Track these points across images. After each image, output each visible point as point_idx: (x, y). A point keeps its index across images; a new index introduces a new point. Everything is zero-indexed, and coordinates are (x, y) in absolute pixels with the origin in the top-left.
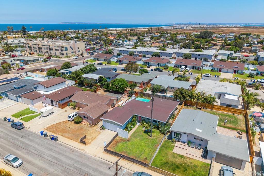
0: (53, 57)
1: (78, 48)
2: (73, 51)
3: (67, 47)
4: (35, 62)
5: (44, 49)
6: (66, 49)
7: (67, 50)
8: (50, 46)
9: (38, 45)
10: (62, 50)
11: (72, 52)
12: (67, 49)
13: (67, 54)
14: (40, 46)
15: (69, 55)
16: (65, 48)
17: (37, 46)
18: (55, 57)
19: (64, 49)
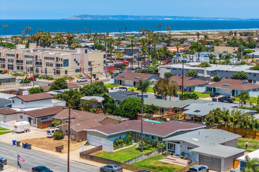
0: (40, 78)
1: (89, 63)
5: (27, 63)
6: (66, 62)
7: (68, 66)
8: (38, 58)
9: (17, 55)
10: (58, 65)
11: (76, 70)
12: (68, 62)
13: (66, 72)
14: (21, 58)
15: (69, 75)
17: (15, 59)
18: (44, 78)
19: (63, 63)
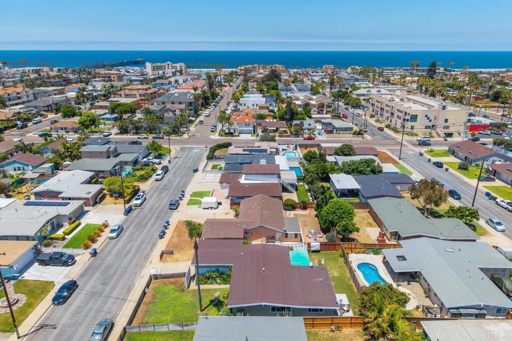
1: (446, 121)
2: (430, 124)
3: (417, 116)
4: (345, 132)
5: (386, 111)
6: (414, 118)
7: (416, 121)
8: (393, 109)
9: (382, 103)
10: (404, 120)
11: (426, 126)
12: (416, 118)
13: (412, 128)
14: (383, 106)
15: (415, 131)
16: (411, 115)
17: (380, 105)
18: (392, 129)
19: (409, 118)
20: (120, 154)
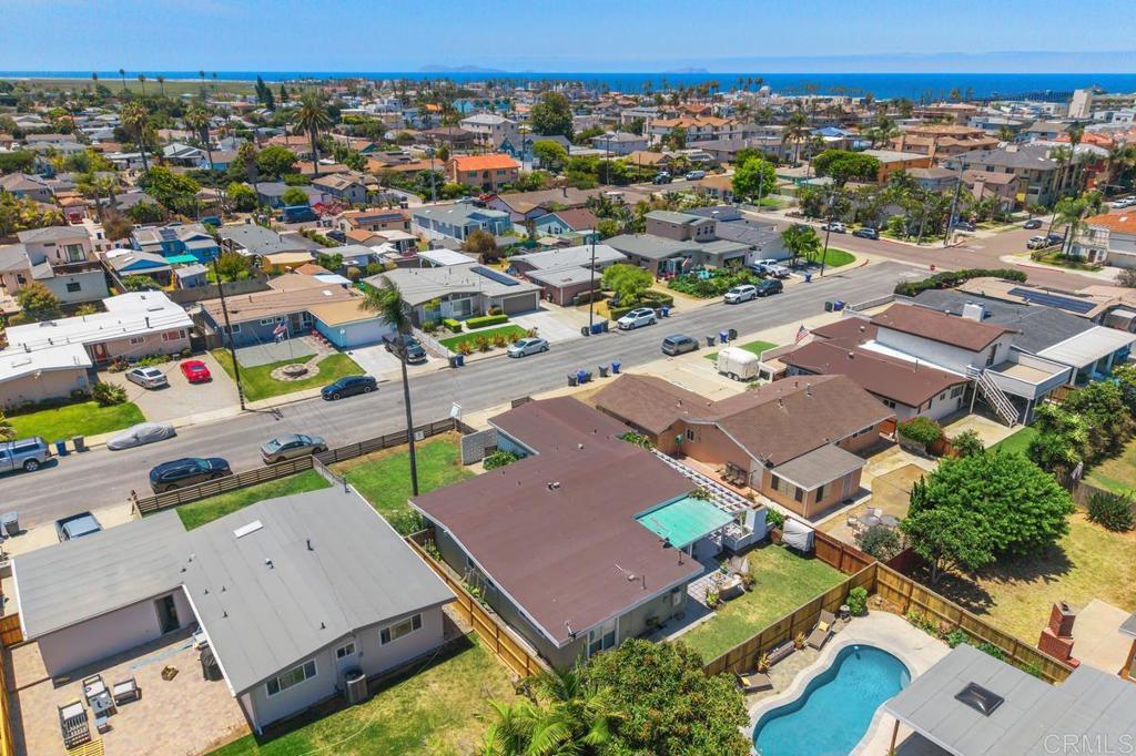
20: (718, 239)
